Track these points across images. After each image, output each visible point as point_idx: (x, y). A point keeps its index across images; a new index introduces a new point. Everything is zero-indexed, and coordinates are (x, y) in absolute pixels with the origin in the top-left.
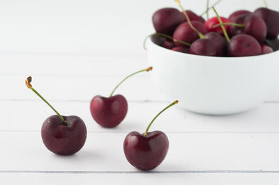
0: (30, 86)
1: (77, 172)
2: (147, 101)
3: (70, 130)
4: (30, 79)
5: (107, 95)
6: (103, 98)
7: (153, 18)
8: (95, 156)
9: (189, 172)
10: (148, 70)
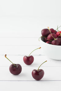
0: (6, 57)
1: (19, 81)
2: (40, 55)
3: (17, 68)
4: (6, 55)
5: (28, 56)
6: (27, 57)
7: (42, 32)
8: (24, 75)
9: (50, 81)
10: (40, 48)
